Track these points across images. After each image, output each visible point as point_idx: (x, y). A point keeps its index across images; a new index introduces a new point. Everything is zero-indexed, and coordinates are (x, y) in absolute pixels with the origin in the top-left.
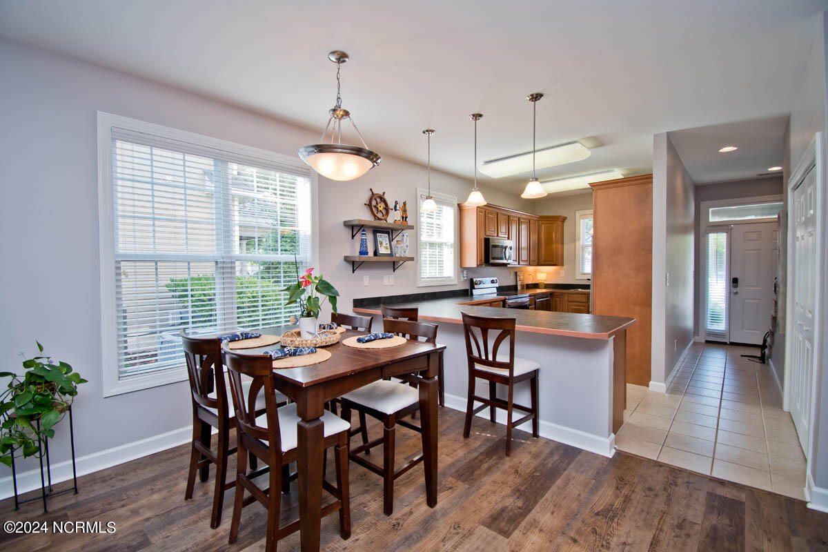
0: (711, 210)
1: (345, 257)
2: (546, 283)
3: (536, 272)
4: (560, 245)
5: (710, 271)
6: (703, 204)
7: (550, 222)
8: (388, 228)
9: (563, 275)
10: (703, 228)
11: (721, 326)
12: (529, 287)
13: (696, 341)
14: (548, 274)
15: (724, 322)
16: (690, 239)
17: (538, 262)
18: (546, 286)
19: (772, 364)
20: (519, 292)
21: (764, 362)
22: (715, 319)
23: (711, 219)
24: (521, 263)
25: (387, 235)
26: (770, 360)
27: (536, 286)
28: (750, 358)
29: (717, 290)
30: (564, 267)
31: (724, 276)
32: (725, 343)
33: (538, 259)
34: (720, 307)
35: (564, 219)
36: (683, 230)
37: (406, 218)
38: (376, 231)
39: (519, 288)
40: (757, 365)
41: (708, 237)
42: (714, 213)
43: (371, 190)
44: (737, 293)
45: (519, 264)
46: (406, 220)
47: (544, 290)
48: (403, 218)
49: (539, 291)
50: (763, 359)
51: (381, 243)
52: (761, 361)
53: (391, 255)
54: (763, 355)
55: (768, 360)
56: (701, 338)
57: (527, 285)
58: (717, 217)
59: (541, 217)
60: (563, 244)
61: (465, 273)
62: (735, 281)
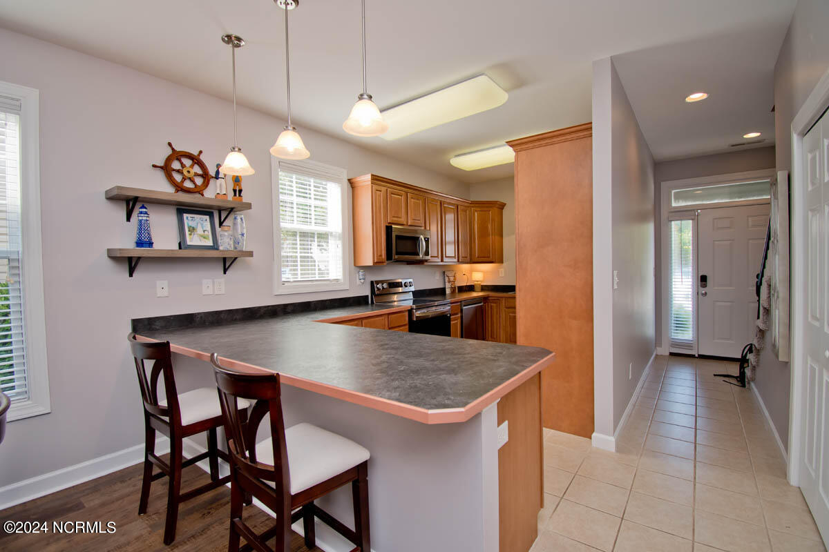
0: (673, 191)
1: (109, 250)
2: (482, 284)
3: (472, 271)
4: (497, 238)
5: (673, 267)
6: (664, 185)
7: (485, 209)
8: (211, 207)
9: (503, 275)
10: (664, 213)
11: (688, 335)
12: (462, 289)
13: (659, 354)
14: (484, 272)
15: (691, 329)
16: (650, 228)
17: (471, 259)
18: (484, 288)
19: (755, 390)
20: (447, 296)
21: (744, 386)
22: (680, 325)
23: (674, 204)
24: (445, 260)
25: (207, 217)
26: (752, 384)
27: (471, 288)
28: (726, 379)
29: (682, 288)
30: (504, 264)
31: (691, 274)
32: (692, 356)
33: (471, 255)
34: (686, 311)
35: (502, 206)
36: (641, 218)
37: (240, 191)
38: (182, 209)
39: (448, 291)
40: (735, 389)
41: (671, 225)
42: (678, 197)
43: (170, 144)
44: (706, 293)
45: (442, 261)
46: (240, 195)
47: (481, 294)
48: (235, 191)
49: (475, 294)
50: (742, 380)
51: (192, 230)
52: (739, 384)
53: (215, 247)
54: (742, 374)
55: (749, 383)
56: (664, 350)
57: (458, 287)
58: (681, 201)
59: (473, 203)
60: (501, 235)
61: (361, 273)
62: (704, 279)
